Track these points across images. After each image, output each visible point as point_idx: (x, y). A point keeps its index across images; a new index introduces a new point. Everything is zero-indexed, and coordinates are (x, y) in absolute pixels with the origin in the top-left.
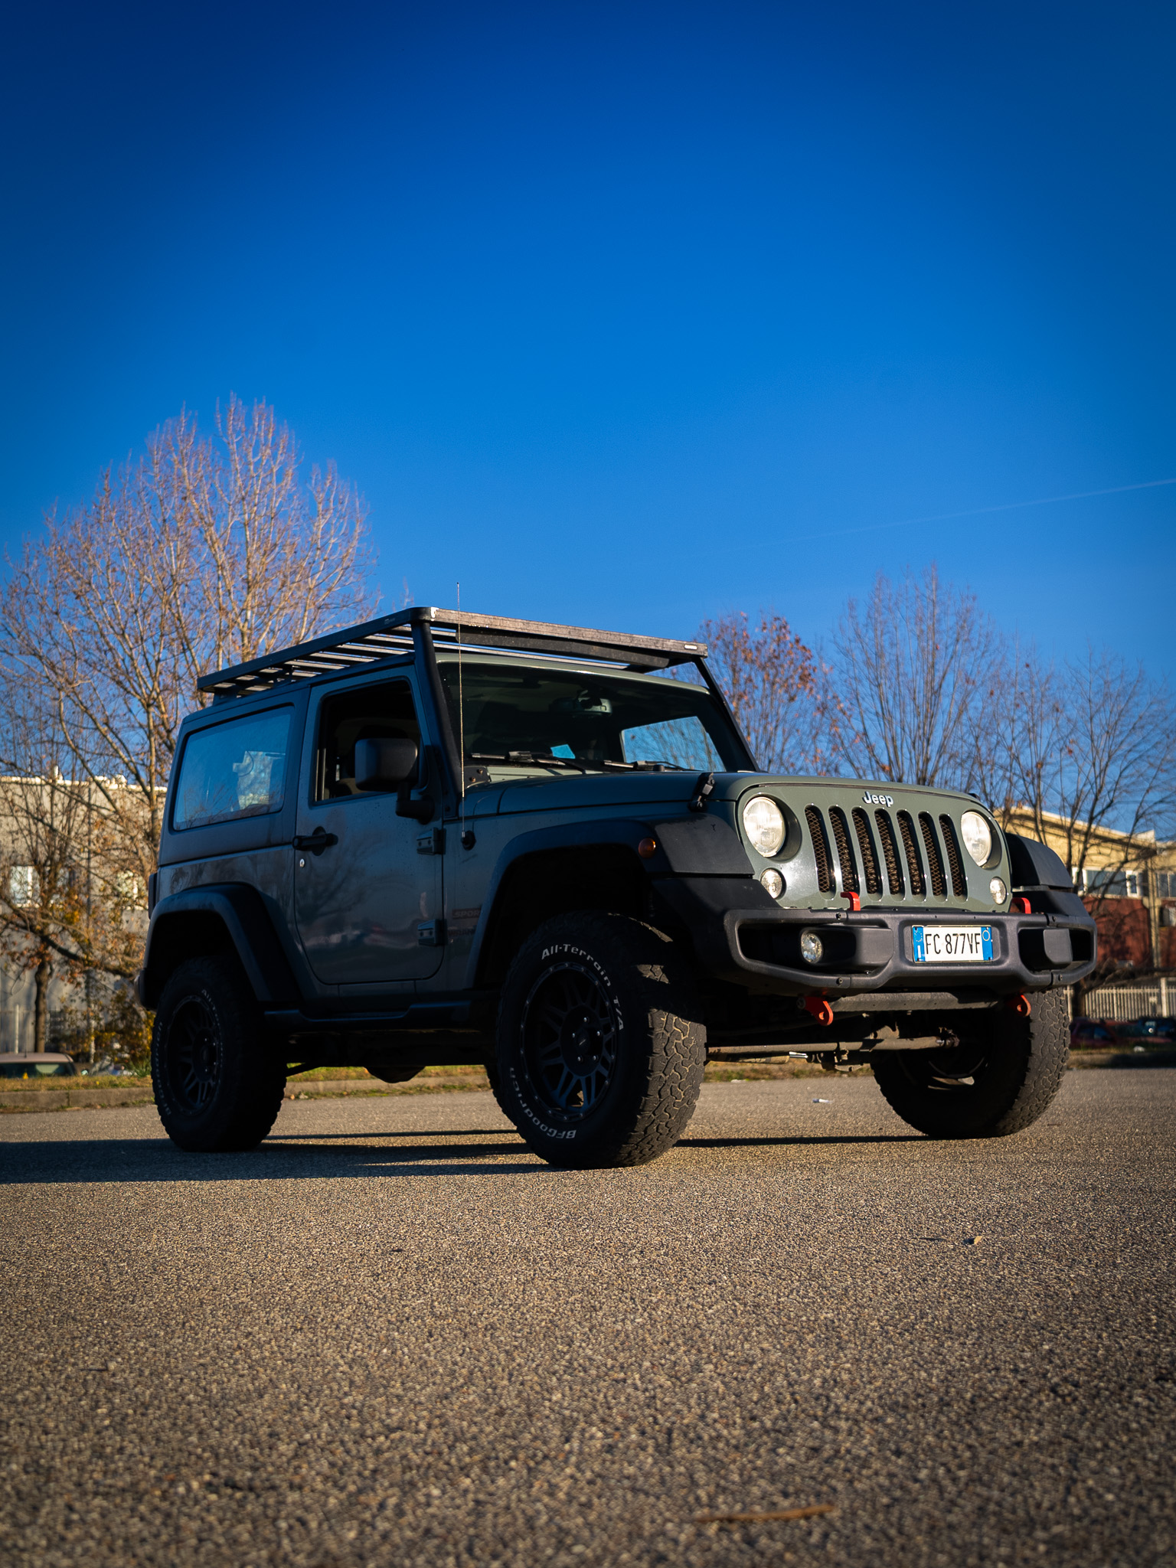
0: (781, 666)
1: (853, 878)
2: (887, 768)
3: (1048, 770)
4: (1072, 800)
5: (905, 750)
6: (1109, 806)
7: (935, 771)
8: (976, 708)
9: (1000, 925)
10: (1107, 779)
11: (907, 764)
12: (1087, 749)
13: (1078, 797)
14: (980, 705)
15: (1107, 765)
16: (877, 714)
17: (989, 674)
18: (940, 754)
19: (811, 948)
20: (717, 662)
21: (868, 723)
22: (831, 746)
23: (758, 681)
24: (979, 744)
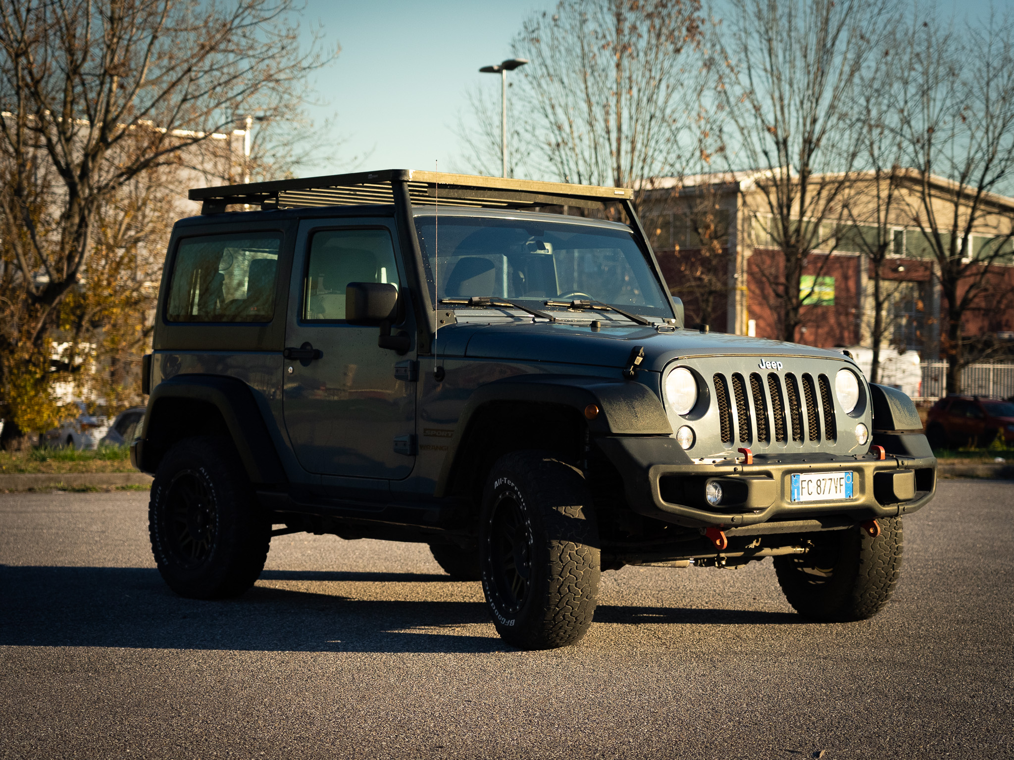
0: (669, 15)
1: (746, 415)
2: (773, 130)
3: (940, 136)
4: (962, 167)
5: (792, 108)
6: (999, 177)
7: (823, 132)
8: (869, 67)
9: (860, 470)
10: (999, 148)
11: (793, 121)
12: (981, 115)
13: (968, 166)
14: (873, 65)
15: (1000, 134)
16: (765, 70)
17: (885, 33)
18: (828, 115)
19: (713, 493)
20: (601, 8)
21: (755, 80)
22: (716, 103)
23: (643, 28)
24: (870, 107)
